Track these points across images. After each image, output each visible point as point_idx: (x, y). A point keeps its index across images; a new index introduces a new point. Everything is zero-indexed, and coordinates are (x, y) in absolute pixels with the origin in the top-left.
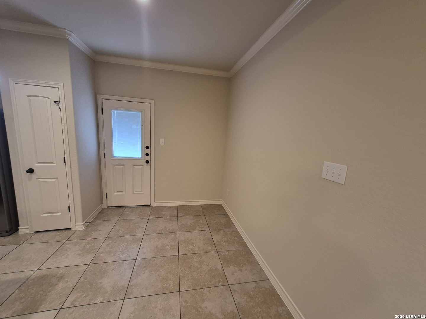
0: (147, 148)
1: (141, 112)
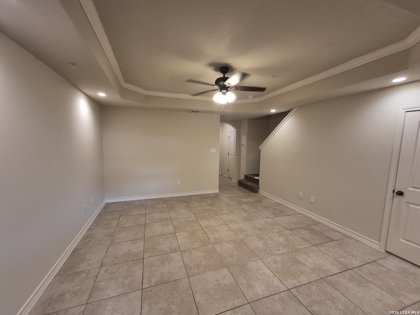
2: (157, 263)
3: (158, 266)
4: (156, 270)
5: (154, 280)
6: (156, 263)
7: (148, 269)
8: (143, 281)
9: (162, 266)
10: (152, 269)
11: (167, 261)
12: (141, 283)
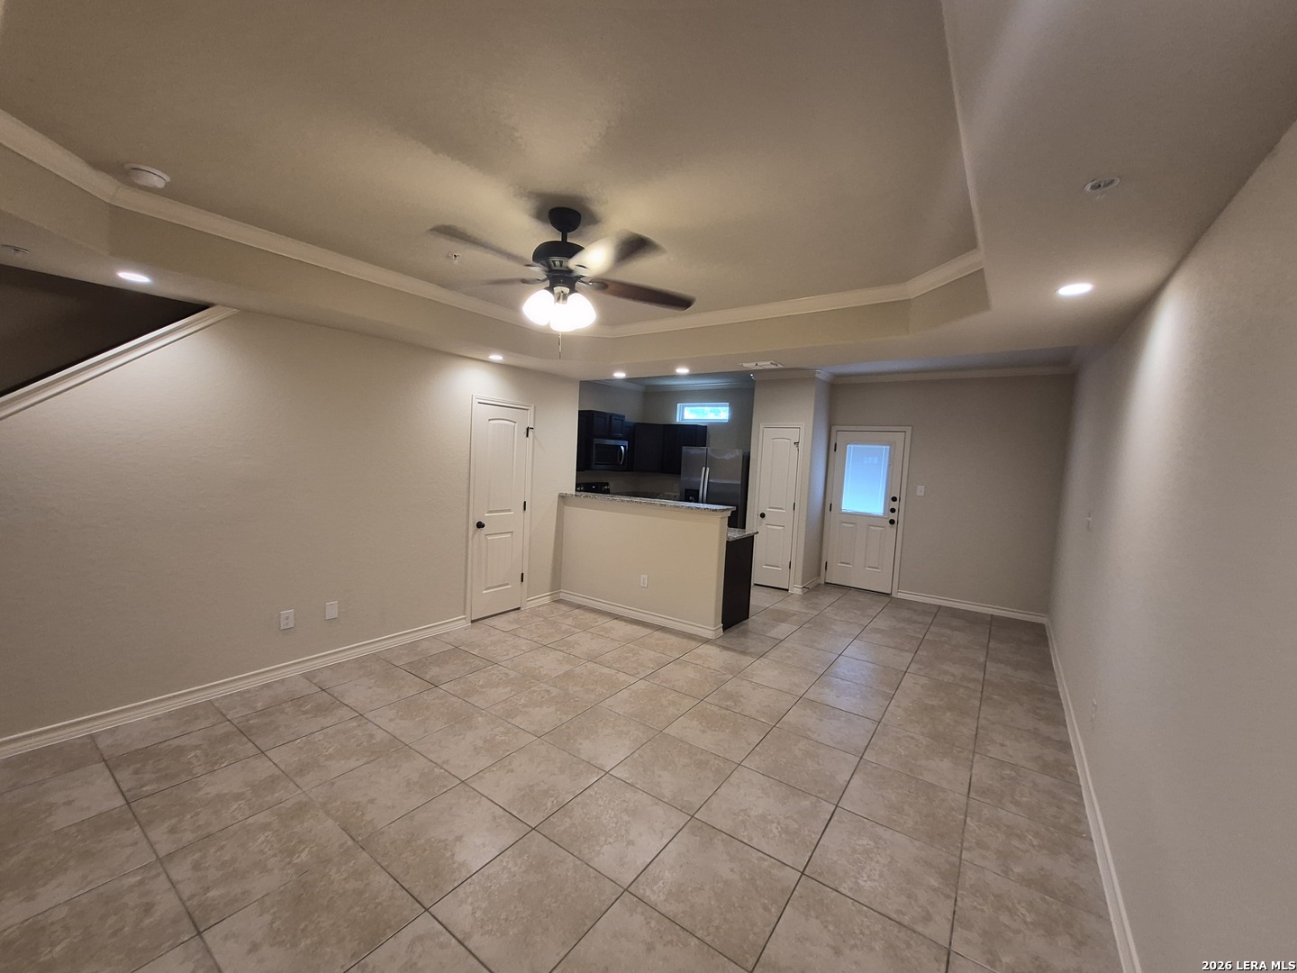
0: (894, 499)
1: (890, 445)
2: (775, 831)
3: (779, 823)
4: (787, 818)
5: (807, 803)
6: (777, 834)
7: (806, 832)
8: (829, 818)
9: (769, 817)
10: (796, 826)
11: (749, 816)
12: (835, 818)
